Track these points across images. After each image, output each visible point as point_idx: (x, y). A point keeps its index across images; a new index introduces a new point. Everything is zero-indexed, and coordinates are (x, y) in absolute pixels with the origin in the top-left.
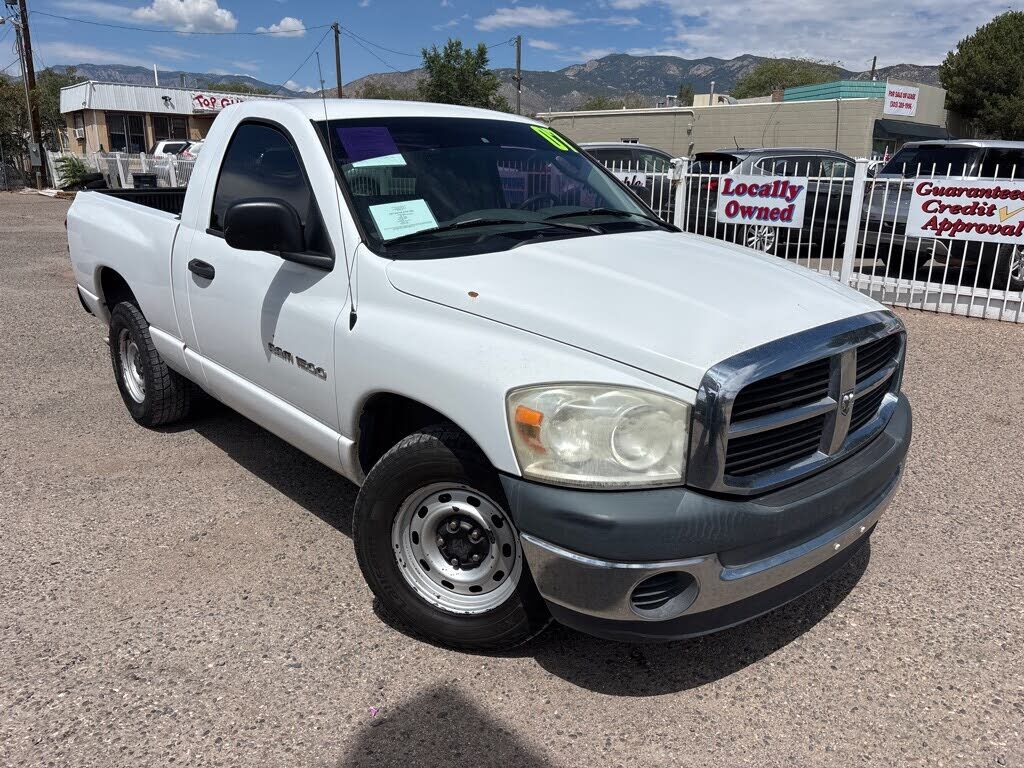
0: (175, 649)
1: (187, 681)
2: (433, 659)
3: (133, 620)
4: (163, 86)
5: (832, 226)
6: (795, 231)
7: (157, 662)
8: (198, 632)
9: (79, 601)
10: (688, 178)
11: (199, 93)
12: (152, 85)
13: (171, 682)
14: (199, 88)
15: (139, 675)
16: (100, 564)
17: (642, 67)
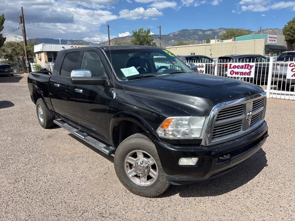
0: (111, 208)
1: (119, 218)
2: (187, 210)
3: (97, 199)
4: (62, 44)
5: (263, 76)
6: (252, 78)
7: (108, 212)
8: (116, 202)
9: (79, 193)
10: (218, 64)
11: (72, 46)
12: (59, 44)
13: (114, 218)
14: (72, 44)
15: (104, 216)
16: (82, 182)
17: (192, 33)
